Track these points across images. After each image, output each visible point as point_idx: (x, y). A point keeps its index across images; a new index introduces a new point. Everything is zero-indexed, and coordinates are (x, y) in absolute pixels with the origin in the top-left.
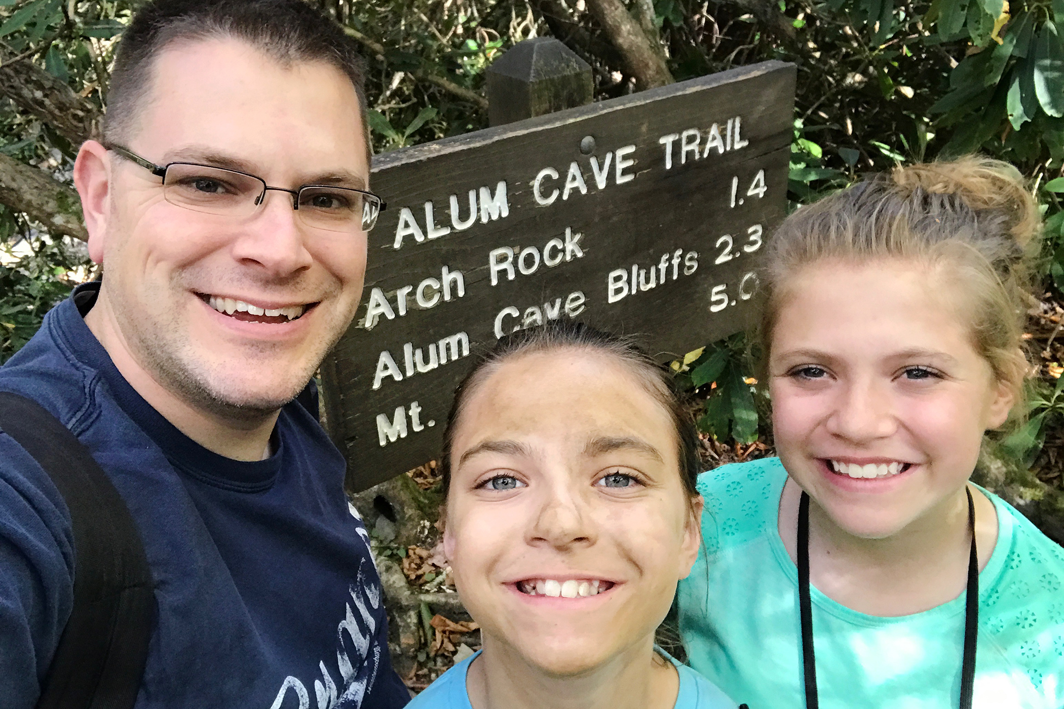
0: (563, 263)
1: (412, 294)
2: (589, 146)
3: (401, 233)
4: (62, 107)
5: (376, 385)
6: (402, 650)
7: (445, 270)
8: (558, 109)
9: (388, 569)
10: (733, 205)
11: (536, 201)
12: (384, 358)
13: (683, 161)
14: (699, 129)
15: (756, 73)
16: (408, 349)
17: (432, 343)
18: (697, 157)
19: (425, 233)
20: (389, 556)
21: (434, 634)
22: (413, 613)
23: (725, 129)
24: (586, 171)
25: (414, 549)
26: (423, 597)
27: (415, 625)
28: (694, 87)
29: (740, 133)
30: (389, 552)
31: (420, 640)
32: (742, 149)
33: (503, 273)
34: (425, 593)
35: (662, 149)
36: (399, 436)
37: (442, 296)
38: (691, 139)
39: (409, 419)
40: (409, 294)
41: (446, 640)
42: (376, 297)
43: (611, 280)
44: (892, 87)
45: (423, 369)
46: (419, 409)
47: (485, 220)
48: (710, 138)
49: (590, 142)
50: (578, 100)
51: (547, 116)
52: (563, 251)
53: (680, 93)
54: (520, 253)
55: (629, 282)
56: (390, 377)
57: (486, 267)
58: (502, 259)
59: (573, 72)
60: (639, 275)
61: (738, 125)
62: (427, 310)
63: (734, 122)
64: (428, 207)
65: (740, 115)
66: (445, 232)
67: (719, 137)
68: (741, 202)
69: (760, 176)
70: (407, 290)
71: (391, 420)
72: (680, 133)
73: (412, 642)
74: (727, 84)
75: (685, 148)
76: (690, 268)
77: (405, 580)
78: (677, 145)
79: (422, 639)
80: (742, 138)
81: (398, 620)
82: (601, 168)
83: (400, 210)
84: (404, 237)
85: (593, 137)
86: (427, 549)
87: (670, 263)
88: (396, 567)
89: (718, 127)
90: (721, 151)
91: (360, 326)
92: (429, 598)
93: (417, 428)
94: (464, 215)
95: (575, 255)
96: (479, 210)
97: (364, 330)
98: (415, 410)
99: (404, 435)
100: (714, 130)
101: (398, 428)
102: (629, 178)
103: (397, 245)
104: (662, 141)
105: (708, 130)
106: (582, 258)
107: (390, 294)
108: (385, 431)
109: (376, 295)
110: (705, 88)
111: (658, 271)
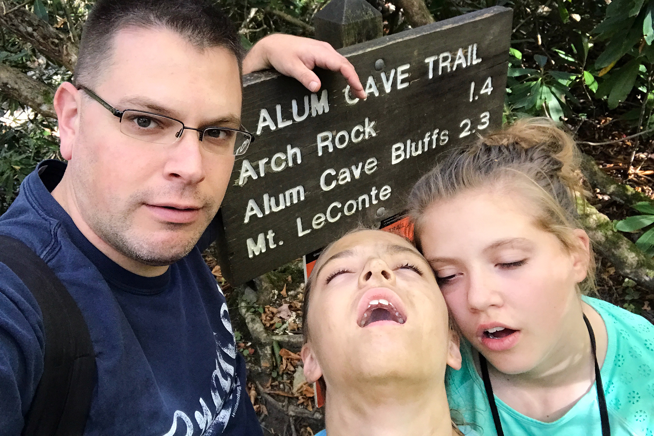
0: (364, 140)
1: (268, 163)
2: (380, 66)
3: (261, 125)
4: (45, 37)
5: (246, 221)
6: (262, 370)
7: (289, 147)
8: (360, 41)
9: (253, 320)
10: (471, 100)
11: (346, 102)
12: (251, 203)
13: (440, 73)
14: (451, 52)
15: (487, 15)
16: (266, 197)
17: (281, 193)
18: (449, 70)
19: (276, 124)
20: (253, 312)
21: (282, 360)
22: (268, 348)
23: (467, 52)
24: (378, 82)
25: (268, 308)
26: (274, 338)
27: (270, 355)
28: (447, 25)
29: (477, 54)
30: (253, 310)
31: (273, 364)
32: (478, 64)
33: (325, 148)
34: (276, 335)
35: (426, 66)
36: (261, 251)
37: (287, 164)
38: (445, 59)
39: (267, 241)
40: (266, 163)
41: (289, 364)
42: (246, 165)
43: (393, 150)
44: (567, 15)
45: (275, 209)
46: (273, 234)
47: (314, 114)
48: (457, 58)
49: (381, 63)
50: (373, 35)
51: (353, 47)
52: (364, 132)
53: (439, 30)
54: (336, 135)
55: (405, 151)
56: (255, 215)
57: (314, 144)
58: (325, 139)
59: (370, 18)
60: (411, 146)
61: (475, 49)
62: (278, 173)
63: (473, 47)
64: (278, 108)
65: (476, 43)
66: (289, 123)
67: (463, 57)
68: (477, 98)
69: (489, 81)
70: (265, 160)
71: (256, 242)
72: (438, 55)
73: (268, 365)
74: (469, 23)
75: (441, 65)
76: (444, 140)
77: (263, 327)
78: (436, 63)
79: (275, 364)
80: (477, 58)
81: (260, 351)
82: (388, 80)
83: (260, 110)
84: (263, 128)
85: (383, 59)
86: (276, 308)
87: (431, 138)
88: (258, 319)
89: (463, 51)
90: (464, 66)
91: (236, 184)
92: (278, 338)
93: (272, 246)
94: (301, 112)
95: (371, 135)
96: (310, 108)
97: (238, 186)
98: (271, 235)
99: (264, 251)
100: (460, 53)
101: (260, 246)
102: (406, 85)
103: (258, 133)
104: (427, 61)
105: (456, 53)
106: (375, 137)
107: (254, 164)
108: (252, 248)
109: (246, 164)
110: (454, 26)
111: (423, 143)
